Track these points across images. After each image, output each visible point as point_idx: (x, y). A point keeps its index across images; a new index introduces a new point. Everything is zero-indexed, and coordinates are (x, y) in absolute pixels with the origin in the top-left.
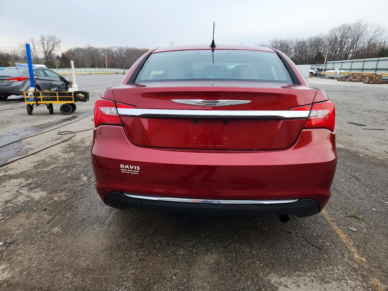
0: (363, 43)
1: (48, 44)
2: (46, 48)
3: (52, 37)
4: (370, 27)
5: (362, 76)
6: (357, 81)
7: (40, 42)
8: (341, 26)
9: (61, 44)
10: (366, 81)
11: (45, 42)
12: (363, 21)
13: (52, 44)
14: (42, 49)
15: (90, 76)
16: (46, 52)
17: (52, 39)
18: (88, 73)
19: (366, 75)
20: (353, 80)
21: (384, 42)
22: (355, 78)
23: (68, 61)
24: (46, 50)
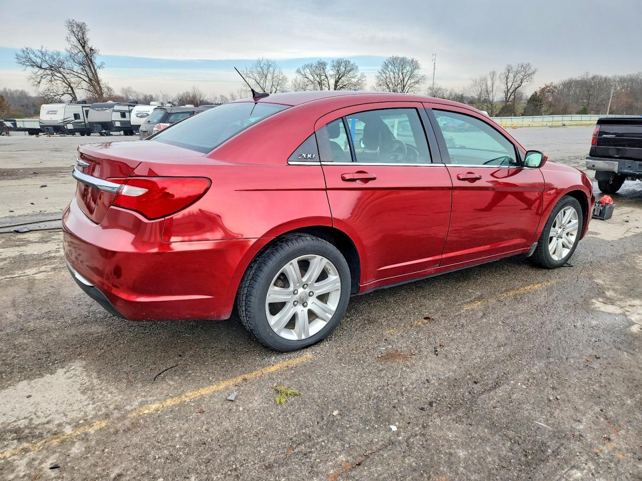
1: (515, 77)
2: (509, 85)
3: (524, 66)
7: (504, 76)
9: (534, 77)
11: (511, 75)
13: (521, 77)
14: (504, 87)
15: (562, 130)
16: (508, 90)
17: (523, 69)
18: (560, 123)
23: (539, 104)
24: (509, 88)
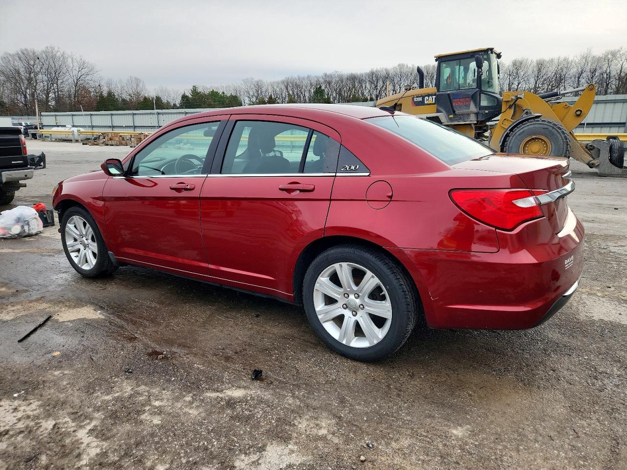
0: (67, 84)
4: (70, 60)
5: (121, 136)
6: (117, 145)
8: (20, 53)
10: (133, 144)
12: (56, 49)
19: (131, 136)
20: (110, 142)
21: (99, 85)
22: (111, 139)
